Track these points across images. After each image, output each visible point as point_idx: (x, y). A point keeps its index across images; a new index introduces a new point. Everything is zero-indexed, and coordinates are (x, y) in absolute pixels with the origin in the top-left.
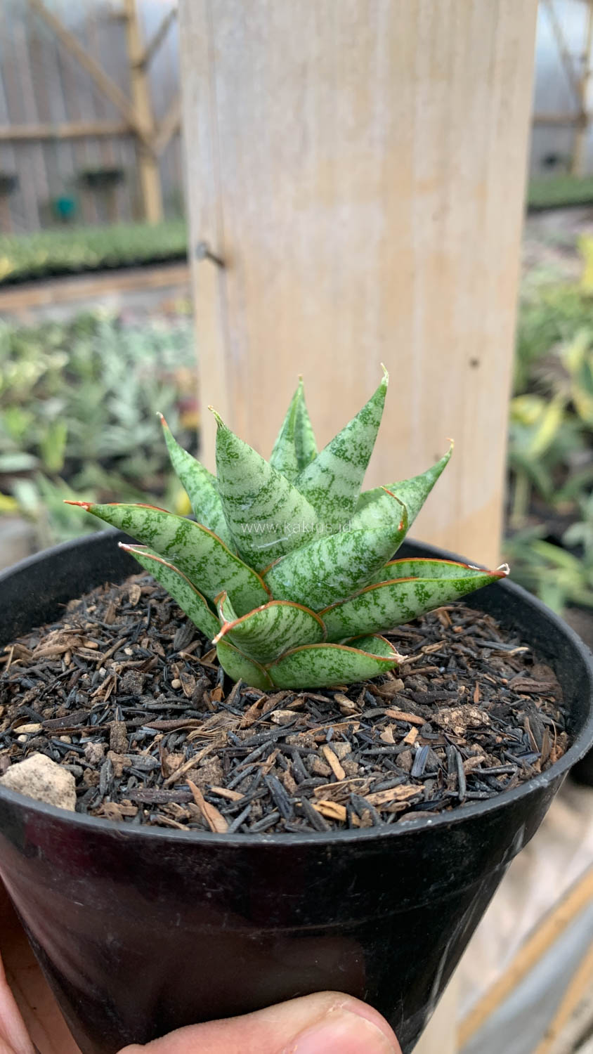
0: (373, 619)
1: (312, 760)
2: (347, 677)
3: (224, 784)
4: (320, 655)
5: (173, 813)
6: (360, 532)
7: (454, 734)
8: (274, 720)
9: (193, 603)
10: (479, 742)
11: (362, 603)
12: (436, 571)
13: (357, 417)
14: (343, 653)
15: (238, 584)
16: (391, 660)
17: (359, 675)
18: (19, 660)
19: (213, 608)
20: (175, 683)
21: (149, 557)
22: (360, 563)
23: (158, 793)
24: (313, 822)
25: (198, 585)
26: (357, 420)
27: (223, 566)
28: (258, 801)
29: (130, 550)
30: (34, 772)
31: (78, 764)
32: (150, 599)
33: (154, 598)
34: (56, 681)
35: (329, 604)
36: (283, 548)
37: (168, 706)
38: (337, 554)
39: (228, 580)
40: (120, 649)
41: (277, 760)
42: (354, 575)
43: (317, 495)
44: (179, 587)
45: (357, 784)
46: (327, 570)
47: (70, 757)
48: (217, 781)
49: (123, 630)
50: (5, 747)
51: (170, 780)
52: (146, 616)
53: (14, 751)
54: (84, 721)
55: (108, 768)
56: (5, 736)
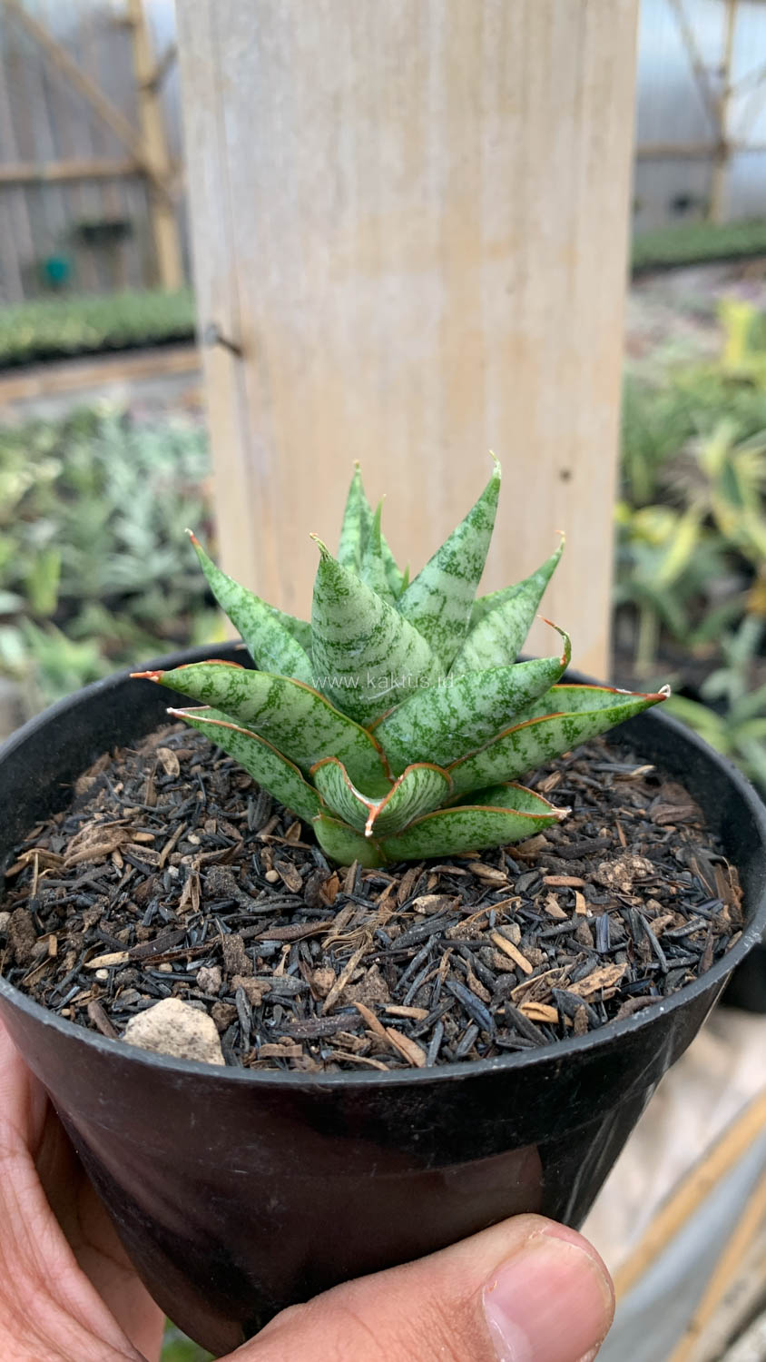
0: (512, 768)
1: (488, 954)
2: (492, 842)
3: (395, 998)
4: (459, 821)
5: (346, 1045)
6: (505, 670)
7: (623, 892)
8: (420, 910)
9: (281, 774)
10: (652, 897)
11: (498, 749)
12: (574, 699)
13: (466, 520)
14: (489, 815)
15: (343, 747)
16: (551, 817)
17: (508, 838)
18: (48, 870)
19: (309, 779)
20: (271, 875)
21: (215, 724)
22: (507, 706)
23: (320, 1025)
24: (523, 1029)
25: (288, 753)
26: (469, 525)
27: (325, 728)
28: (449, 1016)
29: (184, 717)
30: (171, 1023)
31: (194, 998)
32: (192, 766)
33: (198, 764)
34: (120, 893)
35: (459, 757)
36: (397, 696)
37: (277, 906)
38: (475, 698)
39: (330, 742)
40: (183, 837)
41: (450, 960)
42: (497, 721)
43: (426, 624)
44: (260, 757)
45: (553, 976)
46: (462, 718)
47: (182, 990)
48: (388, 999)
49: (175, 812)
50: (81, 990)
51: (328, 1004)
52: (199, 789)
53: (96, 992)
54: (182, 942)
55: (243, 999)
56: (77, 974)
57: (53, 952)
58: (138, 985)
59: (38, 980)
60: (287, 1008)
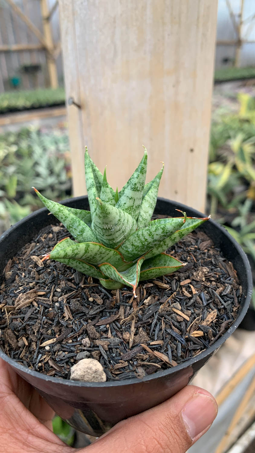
1: (174, 317)
3: (151, 338)
5: (141, 358)
6: (163, 225)
7: (203, 282)
8: (147, 304)
9: (88, 269)
11: (160, 246)
13: (138, 171)
14: (161, 269)
15: (109, 257)
16: (181, 266)
18: (10, 312)
19: (99, 269)
20: (91, 299)
22: (165, 236)
23: (131, 353)
24: (195, 341)
25: (90, 263)
26: (139, 173)
27: (104, 253)
28: (170, 342)
30: (88, 368)
31: (84, 350)
36: (125, 237)
37: (98, 310)
38: (153, 235)
39: (105, 257)
40: (55, 290)
41: (164, 321)
42: (161, 240)
43: (129, 209)
45: (197, 320)
46: (149, 241)
47: (78, 348)
48: (149, 339)
49: (48, 281)
50: (42, 355)
51: (131, 345)
52: (54, 271)
53: (47, 355)
54: (72, 332)
55: (103, 349)
56: (38, 350)
57: (27, 344)
58: (63, 350)
59: (24, 354)
60: (116, 348)
